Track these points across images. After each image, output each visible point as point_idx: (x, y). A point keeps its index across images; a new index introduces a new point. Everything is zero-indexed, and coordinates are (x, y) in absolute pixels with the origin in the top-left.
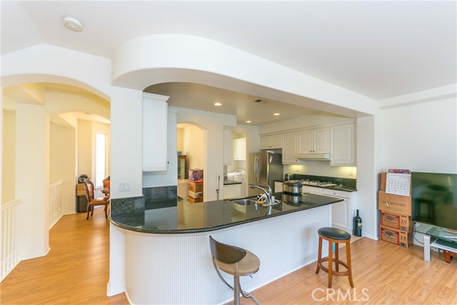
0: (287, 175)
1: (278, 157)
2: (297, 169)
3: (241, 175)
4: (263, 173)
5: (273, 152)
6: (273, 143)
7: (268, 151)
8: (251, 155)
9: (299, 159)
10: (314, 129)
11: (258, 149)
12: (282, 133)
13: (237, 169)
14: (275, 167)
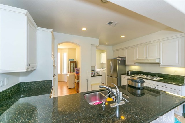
0: (128, 71)
1: (123, 62)
2: (135, 68)
3: (104, 71)
4: (115, 70)
5: (120, 59)
6: (120, 54)
7: (118, 59)
8: (108, 61)
9: (137, 62)
10: (147, 44)
11: (112, 57)
12: (126, 48)
13: (102, 67)
14: (122, 67)
